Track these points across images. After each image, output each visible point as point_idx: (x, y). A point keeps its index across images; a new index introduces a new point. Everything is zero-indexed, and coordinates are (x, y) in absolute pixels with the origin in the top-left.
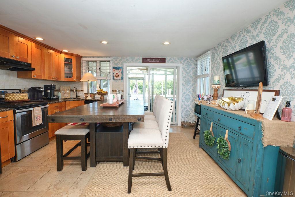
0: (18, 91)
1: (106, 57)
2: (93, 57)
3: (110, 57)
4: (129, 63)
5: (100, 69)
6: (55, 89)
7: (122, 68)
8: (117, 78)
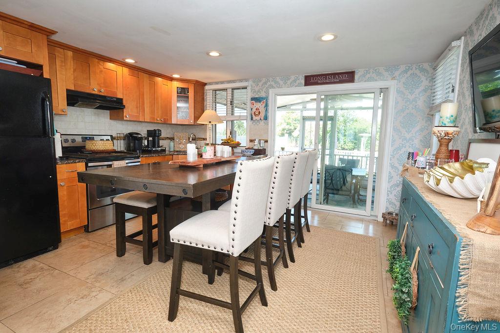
0: (109, 138)
1: (241, 81)
2: (222, 83)
3: (246, 80)
4: (279, 88)
5: (231, 102)
6: (161, 135)
7: (266, 98)
8: (258, 118)
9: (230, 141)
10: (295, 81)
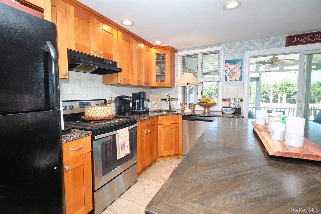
0: (103, 102)
1: (213, 46)
2: (193, 48)
3: (219, 44)
4: (254, 50)
5: (202, 66)
6: (145, 97)
7: (241, 60)
9: (207, 101)
10: (274, 42)
